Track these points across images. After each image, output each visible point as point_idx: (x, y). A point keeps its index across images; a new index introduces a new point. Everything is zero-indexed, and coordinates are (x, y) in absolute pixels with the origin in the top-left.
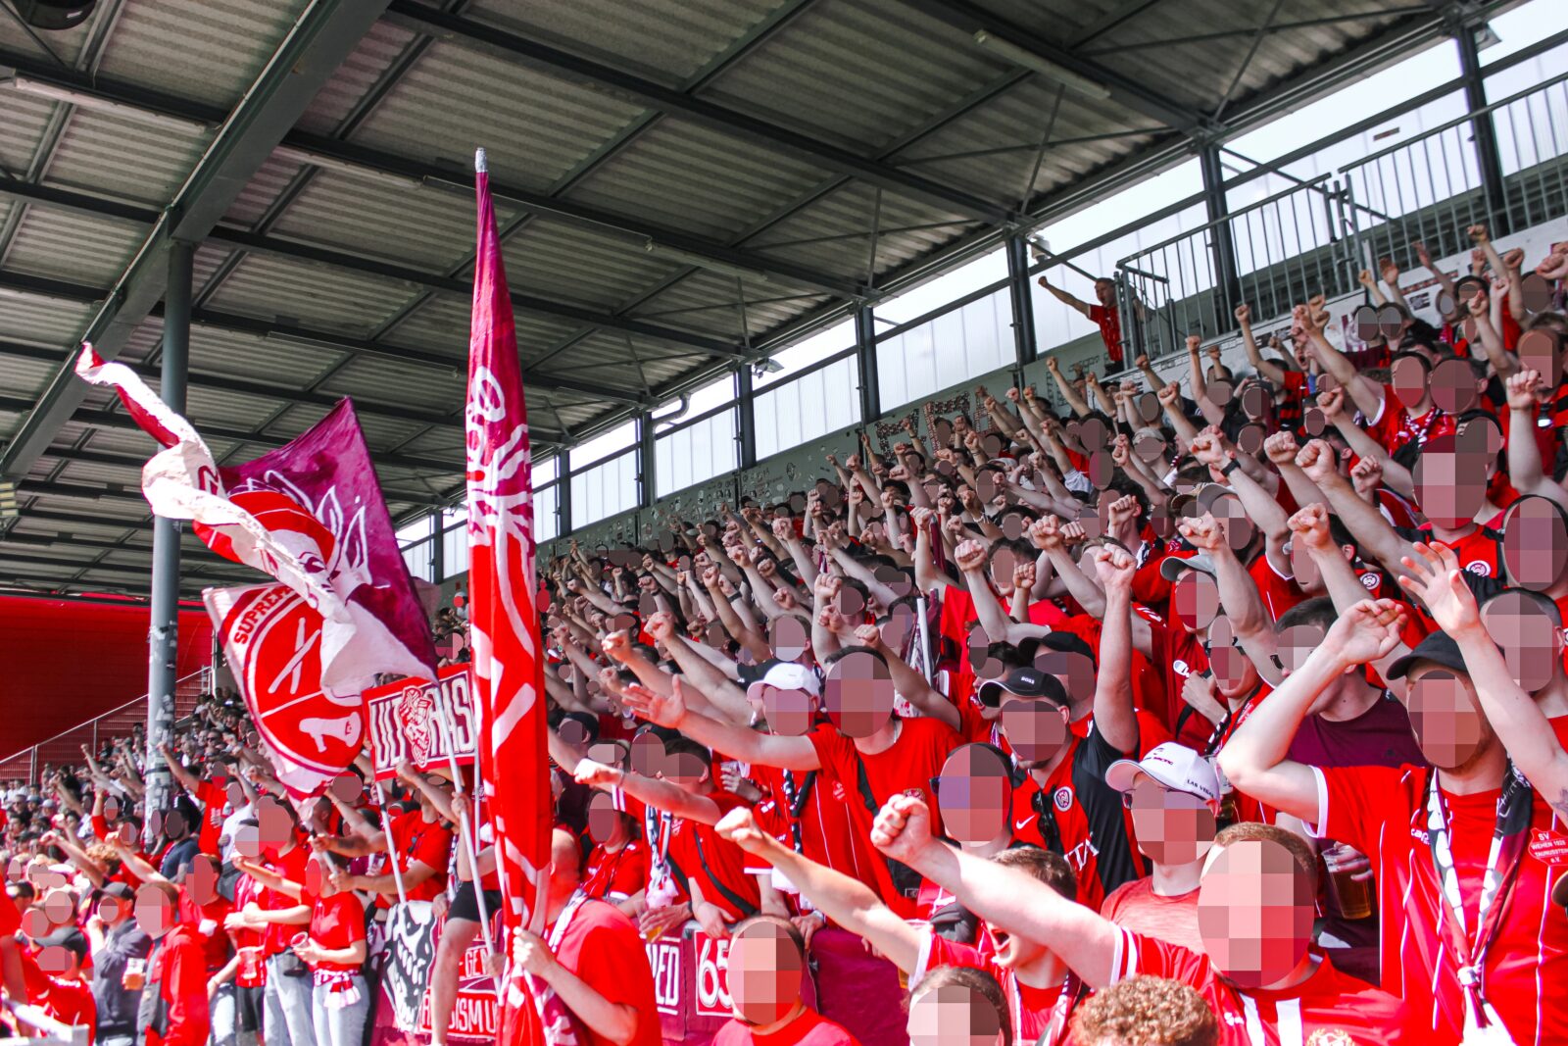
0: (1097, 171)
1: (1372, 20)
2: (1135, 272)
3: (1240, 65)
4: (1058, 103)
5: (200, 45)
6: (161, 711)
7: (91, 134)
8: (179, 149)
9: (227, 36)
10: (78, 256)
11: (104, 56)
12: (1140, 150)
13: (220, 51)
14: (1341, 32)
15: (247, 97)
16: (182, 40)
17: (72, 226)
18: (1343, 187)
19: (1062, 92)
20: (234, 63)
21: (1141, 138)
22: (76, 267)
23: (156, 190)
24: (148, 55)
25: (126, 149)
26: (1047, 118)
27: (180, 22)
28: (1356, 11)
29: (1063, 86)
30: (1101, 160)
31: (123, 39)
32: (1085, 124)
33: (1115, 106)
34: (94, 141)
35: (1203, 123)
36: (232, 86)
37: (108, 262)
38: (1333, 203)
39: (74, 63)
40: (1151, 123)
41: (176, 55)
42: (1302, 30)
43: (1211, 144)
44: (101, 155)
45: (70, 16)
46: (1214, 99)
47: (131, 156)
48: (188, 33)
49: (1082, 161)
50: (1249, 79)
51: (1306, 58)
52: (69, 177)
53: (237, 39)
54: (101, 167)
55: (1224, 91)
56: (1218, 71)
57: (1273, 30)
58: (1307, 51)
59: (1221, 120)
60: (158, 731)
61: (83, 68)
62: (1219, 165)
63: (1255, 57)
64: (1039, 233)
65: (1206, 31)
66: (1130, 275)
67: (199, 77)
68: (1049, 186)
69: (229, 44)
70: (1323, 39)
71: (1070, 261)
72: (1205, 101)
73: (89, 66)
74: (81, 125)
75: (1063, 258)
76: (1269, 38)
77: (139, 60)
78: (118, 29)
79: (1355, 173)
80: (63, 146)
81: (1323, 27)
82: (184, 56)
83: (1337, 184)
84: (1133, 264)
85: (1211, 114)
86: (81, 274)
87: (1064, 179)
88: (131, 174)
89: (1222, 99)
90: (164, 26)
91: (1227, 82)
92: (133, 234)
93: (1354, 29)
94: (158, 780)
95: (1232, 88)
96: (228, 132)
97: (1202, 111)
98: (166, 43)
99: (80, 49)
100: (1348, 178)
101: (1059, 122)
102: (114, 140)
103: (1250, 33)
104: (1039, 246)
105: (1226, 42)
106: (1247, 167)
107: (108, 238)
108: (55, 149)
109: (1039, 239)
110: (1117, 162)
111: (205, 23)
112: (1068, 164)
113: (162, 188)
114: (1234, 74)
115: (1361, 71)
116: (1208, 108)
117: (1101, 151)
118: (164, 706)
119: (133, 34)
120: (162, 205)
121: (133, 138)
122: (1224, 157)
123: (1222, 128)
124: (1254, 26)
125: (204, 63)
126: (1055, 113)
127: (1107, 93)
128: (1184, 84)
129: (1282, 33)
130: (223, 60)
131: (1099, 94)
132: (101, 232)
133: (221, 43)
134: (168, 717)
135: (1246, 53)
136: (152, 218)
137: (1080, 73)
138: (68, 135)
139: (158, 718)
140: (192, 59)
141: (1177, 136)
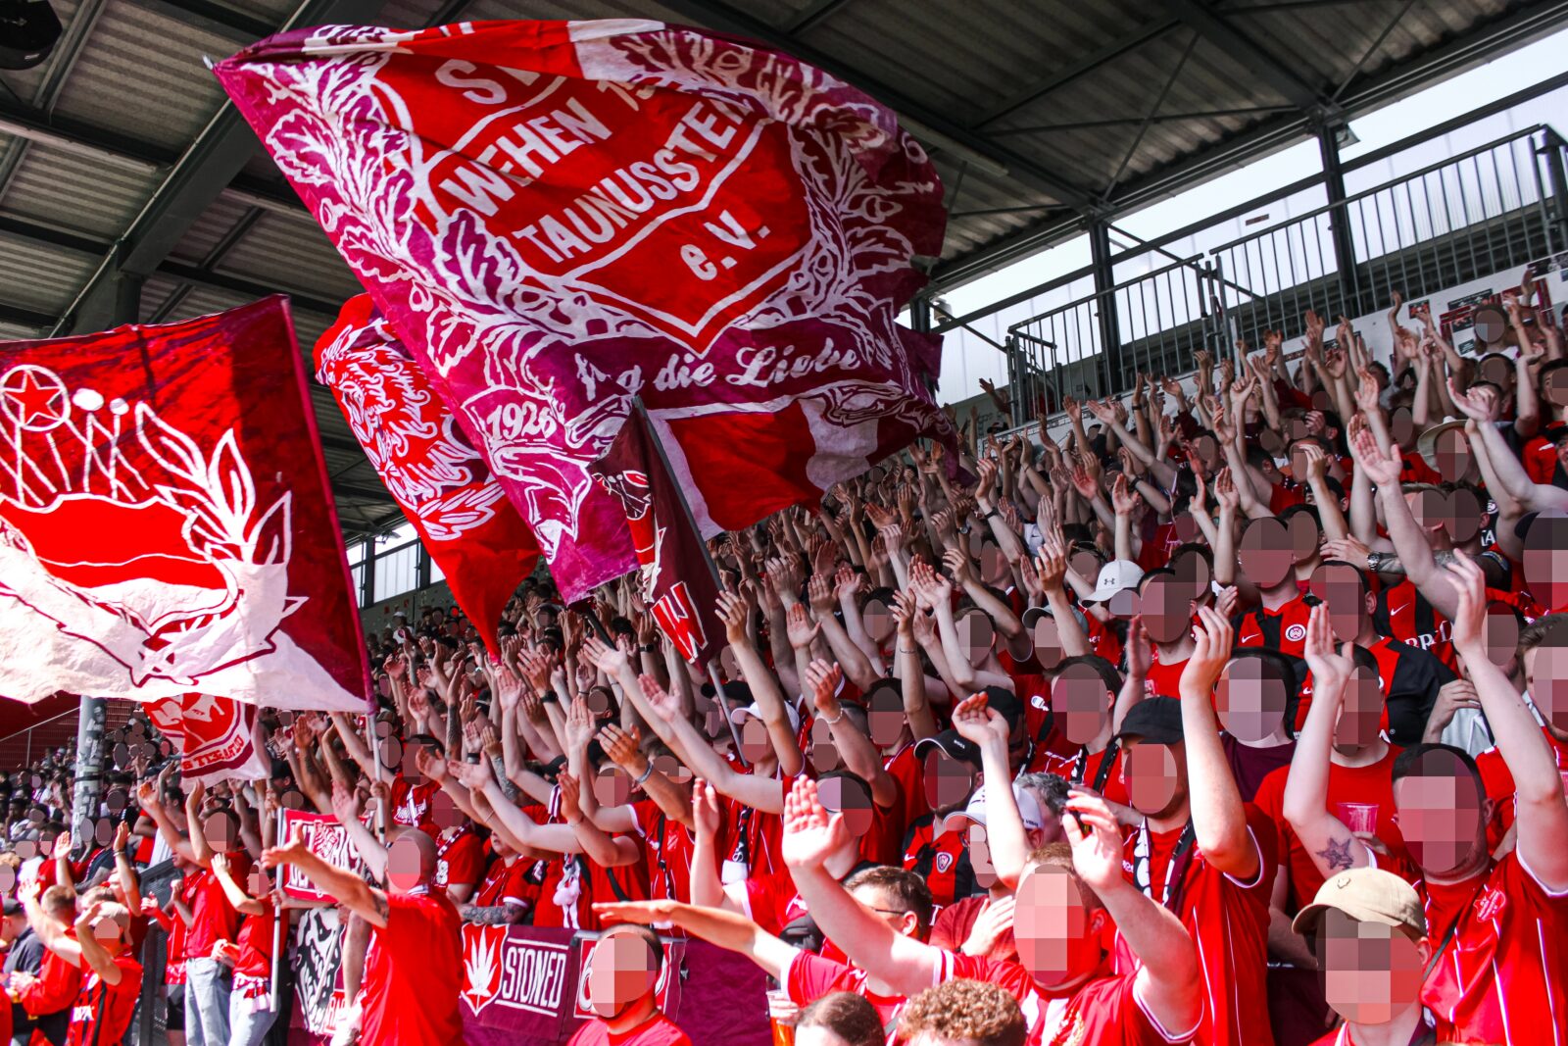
0: (996, 242)
1: (1246, 116)
2: (1025, 337)
3: (1127, 150)
4: (960, 178)
5: (154, 90)
6: (92, 722)
7: (46, 168)
8: (131, 187)
9: (180, 82)
10: (29, 283)
11: (61, 96)
12: (1036, 225)
13: (174, 96)
14: (1218, 125)
15: (198, 141)
16: (137, 84)
17: (24, 255)
18: (1214, 267)
19: (963, 168)
20: (187, 108)
21: (1036, 213)
22: (26, 294)
23: (108, 224)
24: (103, 96)
25: (79, 184)
27: (136, 67)
28: (1232, 107)
29: (965, 163)
30: (1001, 232)
31: (80, 81)
32: (985, 199)
33: (1013, 183)
34: (49, 175)
35: (1094, 202)
36: (186, 129)
37: (59, 290)
38: (1205, 281)
39: (31, 101)
40: (1047, 200)
41: (131, 98)
42: (1183, 122)
43: (1100, 221)
44: (55, 189)
45: (28, 57)
46: (1104, 180)
47: (84, 191)
48: (143, 78)
49: (982, 232)
50: (1134, 163)
51: (1187, 147)
52: (22, 207)
53: (191, 86)
54: (55, 200)
55: (1113, 174)
56: (1107, 155)
57: (1157, 120)
58: (1187, 141)
59: (1110, 199)
60: (88, 742)
61: (40, 106)
62: (1107, 240)
63: (1141, 142)
64: (942, 297)
65: (1097, 118)
66: (1021, 340)
67: (152, 119)
68: (953, 254)
69: (183, 91)
70: (1201, 130)
71: (969, 324)
72: (1096, 182)
73: (46, 104)
74: (37, 160)
75: (963, 322)
76: (1154, 128)
77: (95, 100)
78: (75, 71)
79: (1225, 255)
80: (18, 178)
81: (1203, 120)
82: (139, 99)
83: (1208, 264)
84: (1023, 330)
85: (1101, 194)
86: (32, 300)
87: (966, 248)
88: (83, 208)
89: (1111, 180)
90: (120, 70)
91: (1115, 166)
92: (84, 264)
93: (1228, 123)
94: (86, 789)
95: (1120, 171)
96: (178, 173)
97: (1093, 191)
98: (121, 86)
99: (38, 88)
100: (1218, 259)
101: (961, 195)
102: (68, 175)
103: (1137, 122)
104: (941, 309)
105: (1113, 129)
106: (1132, 244)
107: (59, 268)
108: (10, 181)
109: (942, 303)
110: (1015, 234)
111: (160, 69)
112: (970, 234)
113: (113, 222)
114: (1122, 159)
115: (1237, 161)
116: (1099, 189)
117: (1000, 223)
118: (95, 716)
119: (89, 76)
120: (113, 238)
121: (87, 174)
122: (1112, 234)
123: (1111, 207)
124: (1140, 116)
125: (157, 106)
126: (958, 186)
127: (1006, 171)
128: (1076, 166)
129: (1166, 123)
130: (176, 105)
131: (998, 171)
132: (53, 262)
133: (175, 89)
134: (98, 728)
135: (1133, 140)
136: (102, 250)
137: (981, 152)
138: (23, 168)
139: (89, 728)
140: (146, 102)
141: (1070, 213)
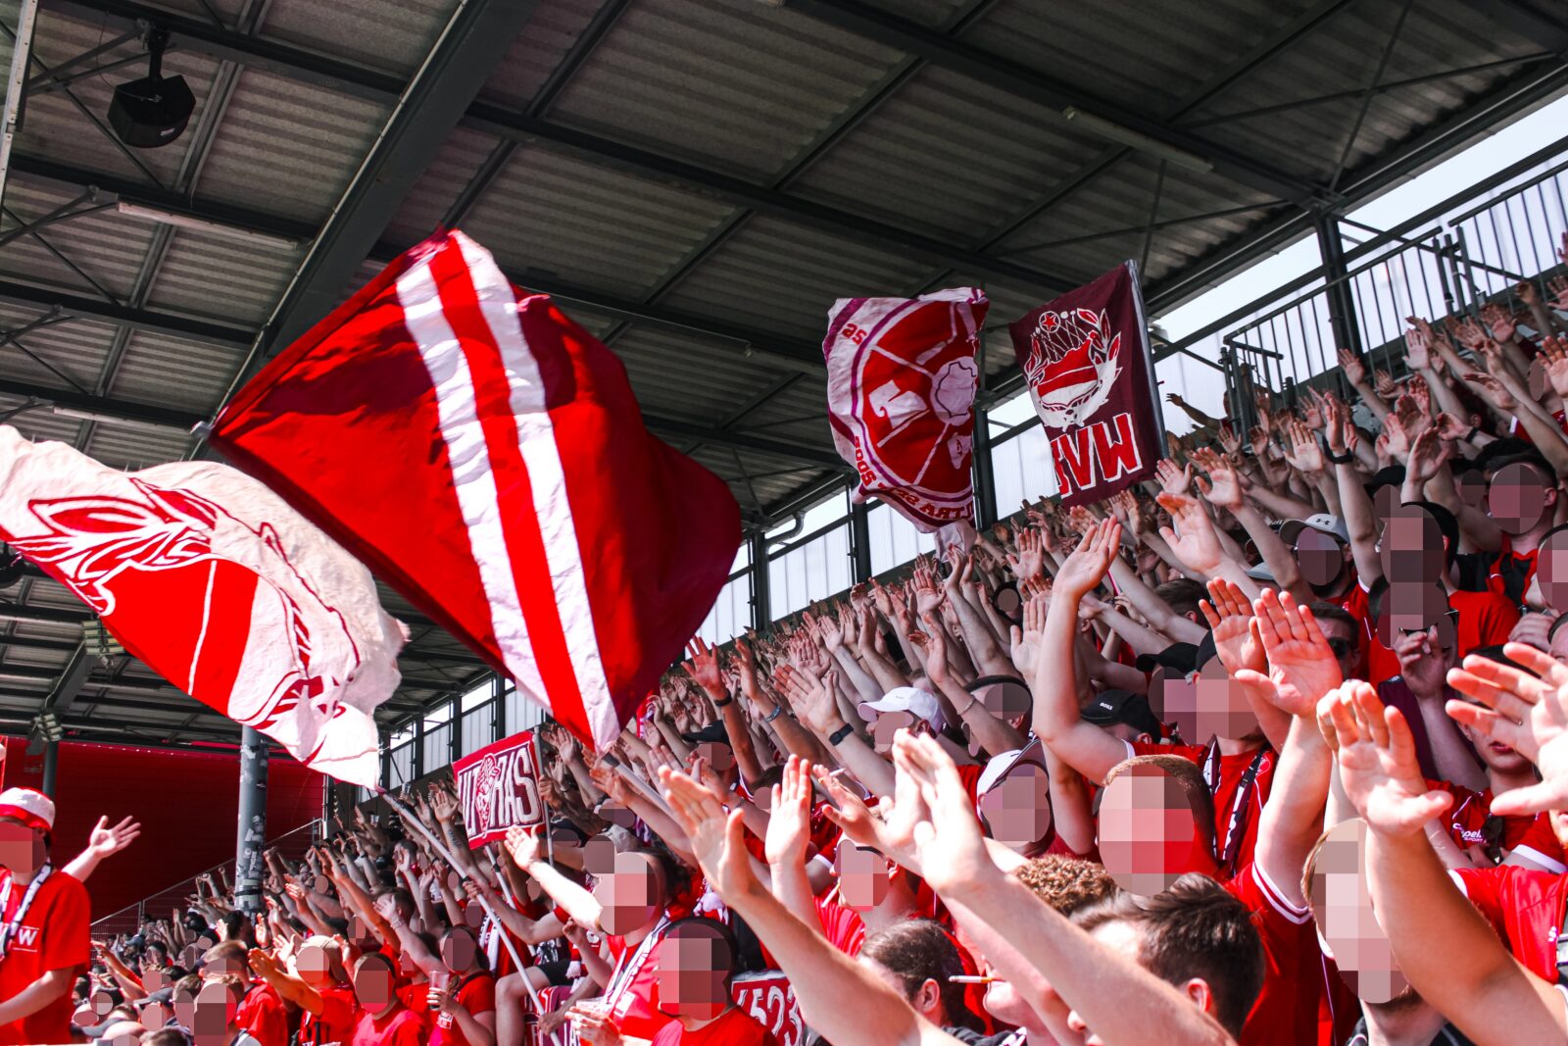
0: (1211, 252)
1: (1489, 72)
2: (1244, 347)
3: (1351, 129)
4: (1160, 180)
5: (290, 162)
6: (250, 832)
7: (191, 257)
8: (275, 269)
9: (317, 152)
10: (180, 381)
11: (201, 178)
12: (1255, 228)
13: (311, 167)
14: (1459, 88)
15: (337, 210)
16: (275, 158)
17: (175, 351)
18: (1455, 240)
19: (1163, 168)
20: (324, 178)
21: (1253, 215)
22: (178, 394)
23: (253, 311)
24: (242, 174)
25: (224, 270)
26: (1151, 198)
27: (272, 140)
28: (1473, 63)
29: (1164, 161)
30: (1215, 240)
31: (218, 160)
32: (1193, 203)
33: (1220, 180)
34: (193, 264)
35: (1318, 194)
36: (324, 201)
37: (210, 386)
38: (1446, 261)
39: (173, 187)
40: (1264, 198)
41: (270, 173)
42: (1415, 87)
43: (1328, 214)
44: (201, 278)
45: (163, 133)
46: (1328, 168)
47: (229, 278)
48: (280, 151)
49: (1194, 242)
50: (1361, 144)
51: (1423, 118)
52: (169, 301)
53: (327, 154)
54: (200, 290)
55: (1338, 158)
56: (1329, 138)
57: (1383, 89)
58: (1422, 110)
59: (1338, 189)
60: (247, 853)
61: (182, 190)
62: (1338, 236)
63: (1366, 119)
64: (1157, 322)
65: (1308, 94)
66: (1239, 352)
67: (289, 193)
68: (1163, 272)
69: (321, 161)
70: (1437, 96)
71: (1188, 348)
72: (1320, 171)
73: (187, 188)
74: (182, 248)
75: (1181, 346)
76: (1377, 98)
77: (234, 179)
78: (213, 150)
79: (1467, 225)
80: (163, 270)
81: (1438, 82)
82: (277, 174)
83: (1448, 238)
84: (1240, 339)
85: (1327, 184)
86: (183, 400)
87: (1178, 264)
88: (228, 296)
89: (1336, 166)
90: (257, 145)
91: (1340, 149)
92: (233, 357)
93: (1471, 83)
94: (246, 903)
95: (1345, 155)
96: (319, 247)
97: (1319, 183)
98: (260, 162)
99: (178, 172)
100: (1460, 231)
101: (1163, 202)
102: (211, 261)
103: (1357, 94)
104: (1156, 335)
105: (1330, 105)
106: (1366, 237)
107: (208, 362)
108: (156, 272)
109: (1156, 328)
110: (1232, 240)
111: (295, 140)
112: (1180, 247)
113: (259, 309)
114: (1346, 139)
115: (1486, 126)
116: (1324, 178)
117: (1214, 230)
118: (253, 826)
119: (227, 154)
120: (258, 326)
121: (230, 259)
122: (1343, 228)
123: (1340, 197)
124: (1362, 87)
125: (296, 180)
126: (1159, 191)
127: (1210, 166)
128: (1295, 155)
129: (1393, 91)
130: (313, 176)
131: (1200, 167)
132: (202, 357)
133: (312, 159)
134: (257, 838)
135: (1356, 116)
136: (249, 339)
137: (1179, 147)
138: (168, 258)
139: (248, 839)
140: (286, 177)
141: (1294, 209)
